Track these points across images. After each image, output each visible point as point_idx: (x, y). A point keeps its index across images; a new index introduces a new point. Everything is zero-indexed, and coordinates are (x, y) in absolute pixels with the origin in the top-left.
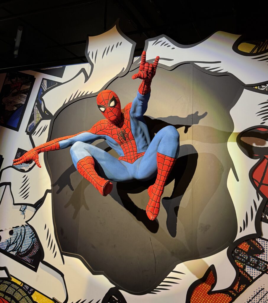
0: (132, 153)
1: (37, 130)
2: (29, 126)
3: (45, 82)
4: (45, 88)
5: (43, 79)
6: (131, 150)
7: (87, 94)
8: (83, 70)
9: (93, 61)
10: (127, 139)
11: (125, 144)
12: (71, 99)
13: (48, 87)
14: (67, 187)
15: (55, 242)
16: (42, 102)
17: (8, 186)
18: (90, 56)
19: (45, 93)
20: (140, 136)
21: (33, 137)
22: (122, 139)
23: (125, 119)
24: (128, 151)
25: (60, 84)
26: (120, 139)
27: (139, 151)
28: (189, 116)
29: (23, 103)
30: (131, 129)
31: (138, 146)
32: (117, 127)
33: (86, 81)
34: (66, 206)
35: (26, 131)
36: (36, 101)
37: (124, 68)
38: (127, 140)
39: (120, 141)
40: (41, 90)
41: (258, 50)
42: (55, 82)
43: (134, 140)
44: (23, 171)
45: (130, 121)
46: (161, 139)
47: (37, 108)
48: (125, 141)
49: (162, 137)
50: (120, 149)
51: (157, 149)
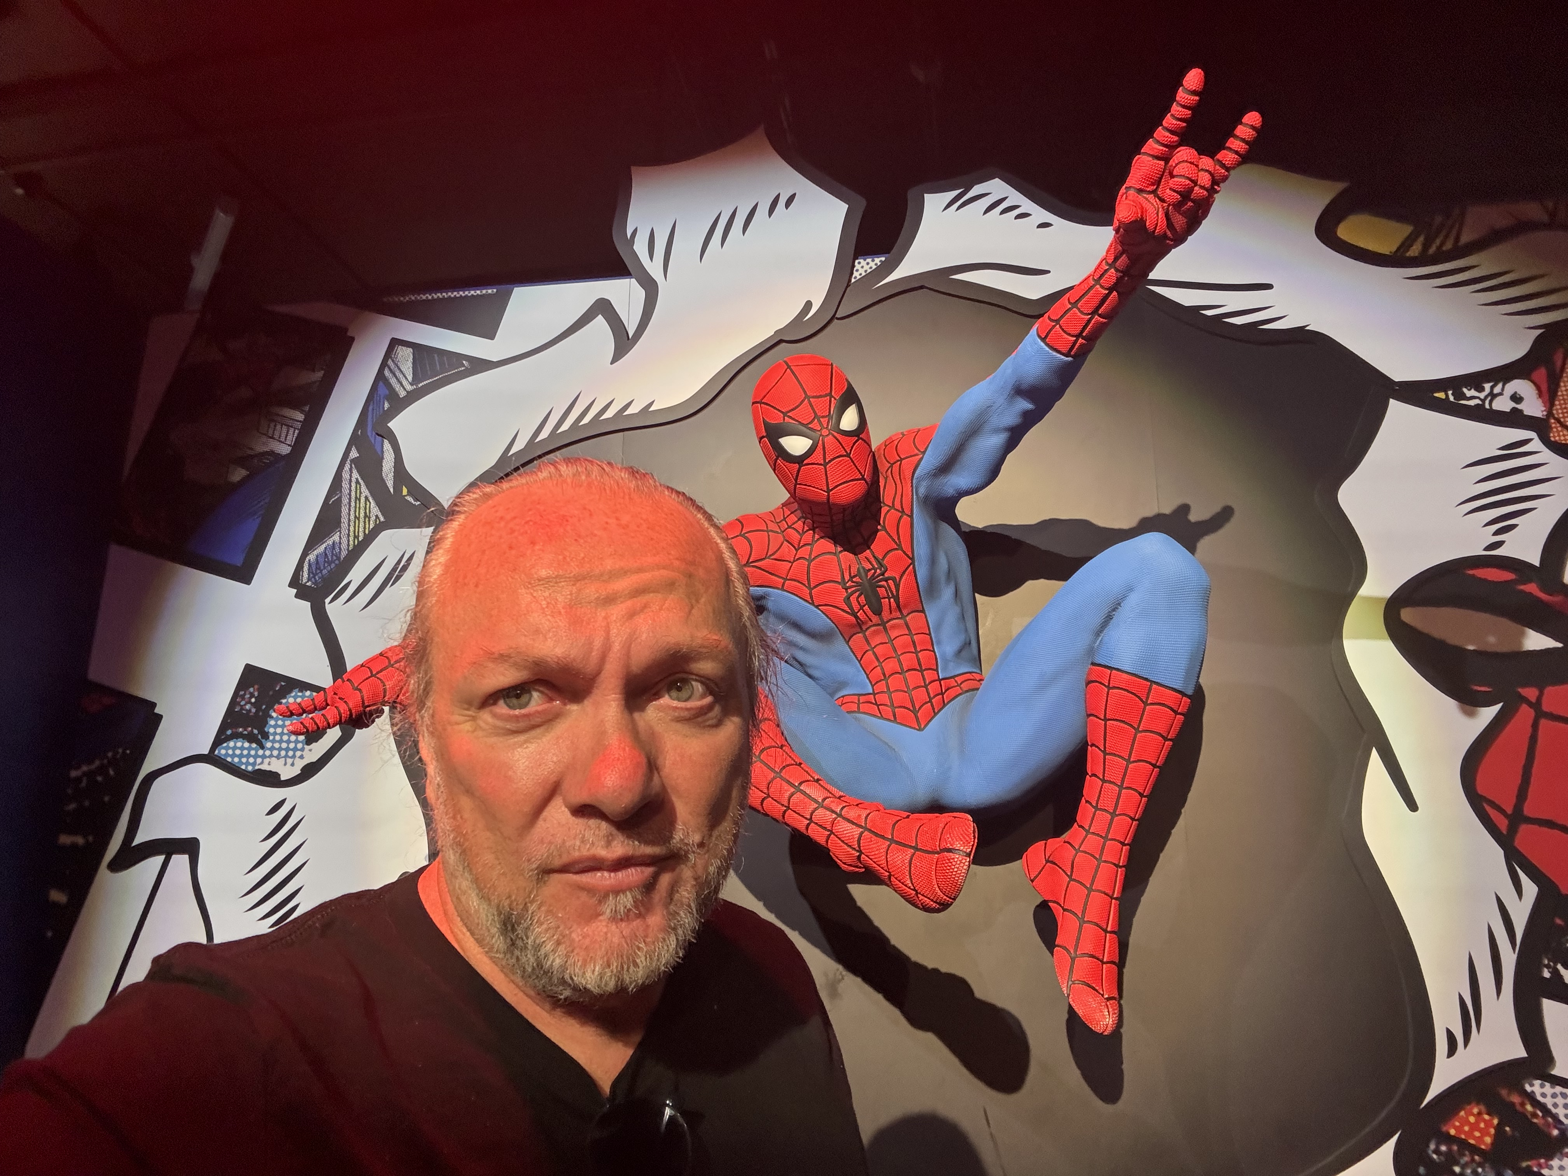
0: (913, 678)
1: (356, 575)
2: (312, 557)
3: (405, 356)
4: (403, 385)
5: (395, 343)
6: (908, 660)
7: (628, 412)
8: (603, 307)
9: (654, 268)
10: (886, 608)
12: (544, 435)
13: (416, 379)
16: (387, 445)
17: (180, 861)
18: (640, 247)
19: (399, 404)
20: (947, 593)
21: (333, 609)
22: (862, 608)
23: (884, 510)
24: (890, 666)
25: (480, 365)
26: (856, 607)
27: (945, 669)
29: (284, 449)
30: (912, 559)
31: (939, 643)
32: (839, 549)
33: (618, 355)
35: (295, 582)
36: (354, 440)
37: (809, 305)
38: (885, 614)
39: (855, 615)
40: (382, 390)
42: (460, 357)
43: (923, 611)
44: (269, 779)
45: (911, 516)
46: (1124, 597)
47: (355, 475)
48: (875, 619)
49: (1130, 589)
50: (843, 659)
51: (1091, 651)
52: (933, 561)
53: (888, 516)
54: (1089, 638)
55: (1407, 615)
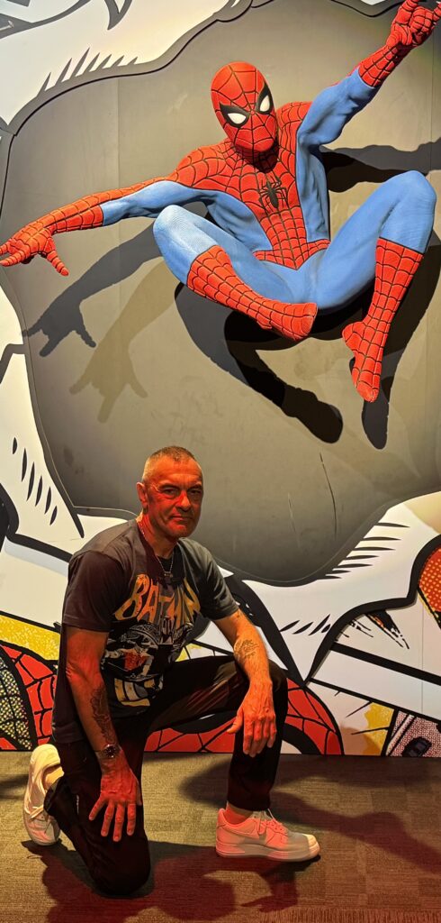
0: (294, 242)
6: (291, 233)
7: (121, 64)
10: (280, 204)
11: (275, 218)
12: (67, 77)
14: (74, 336)
15: (49, 483)
20: (313, 196)
22: (268, 204)
23: (281, 150)
24: (282, 235)
25: (22, 26)
26: (265, 203)
27: (310, 237)
28: (422, 147)
30: (295, 178)
31: (308, 223)
32: (257, 170)
33: (112, 23)
34: (74, 390)
38: (280, 208)
39: (264, 208)
43: (300, 206)
45: (295, 154)
46: (396, 205)
48: (275, 210)
49: (398, 201)
50: (257, 231)
51: (380, 231)
52: (306, 179)
53: (283, 153)
54: (379, 224)
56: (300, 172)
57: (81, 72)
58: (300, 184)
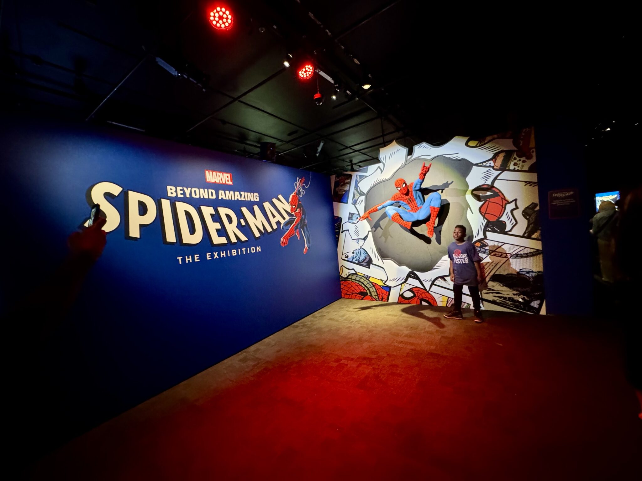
0: (415, 208)
1: (358, 202)
2: (353, 200)
3: (358, 177)
4: (359, 180)
5: (357, 175)
6: (414, 206)
7: (384, 180)
8: (379, 167)
9: (384, 161)
11: (411, 204)
12: (375, 184)
13: (360, 179)
14: (379, 228)
15: (377, 254)
16: (358, 187)
17: (347, 232)
18: (382, 159)
19: (359, 183)
20: (418, 198)
21: (356, 206)
22: (409, 201)
25: (366, 177)
27: (419, 206)
28: (443, 184)
29: (348, 189)
31: (418, 204)
32: (406, 196)
33: (381, 173)
34: (380, 237)
35: (352, 203)
36: (355, 187)
37: (402, 164)
38: (412, 202)
40: (357, 181)
41: (480, 144)
42: (364, 176)
43: (416, 201)
44: (354, 223)
45: (413, 192)
47: (356, 191)
49: (432, 199)
50: (408, 206)
51: (430, 204)
52: (416, 196)
53: (410, 192)
54: (429, 203)
55: (474, 192)
56: (414, 195)
57: (377, 183)
58: (415, 197)
